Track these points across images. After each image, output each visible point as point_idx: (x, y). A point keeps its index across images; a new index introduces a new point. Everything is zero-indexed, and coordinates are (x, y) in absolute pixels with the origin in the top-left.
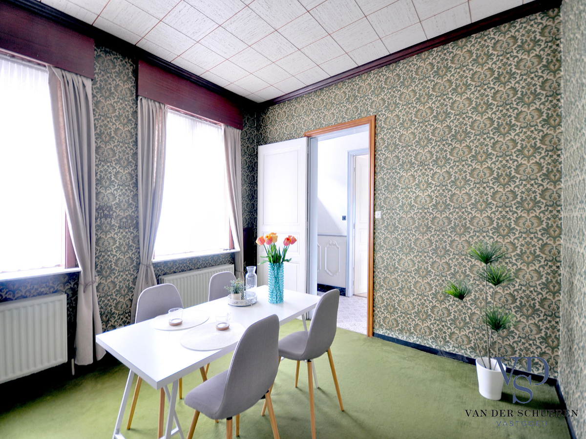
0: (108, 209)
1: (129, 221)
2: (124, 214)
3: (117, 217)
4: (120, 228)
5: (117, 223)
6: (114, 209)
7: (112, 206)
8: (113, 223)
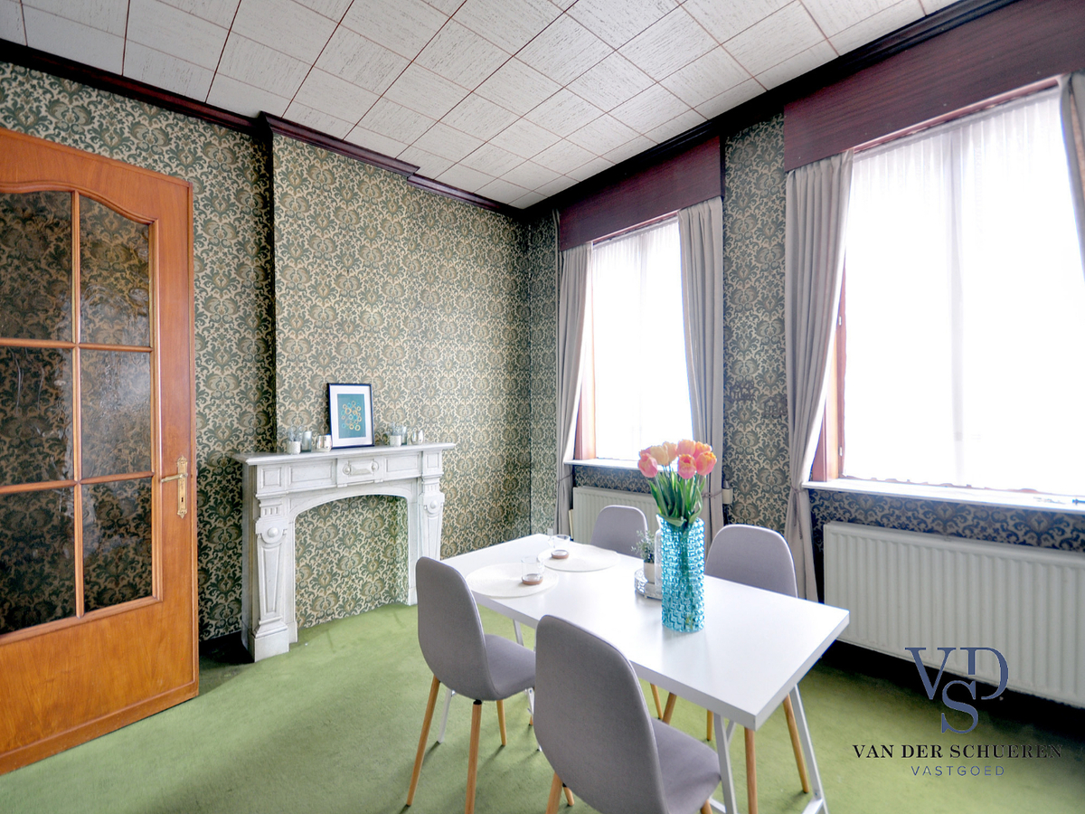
0: (747, 386)
1: (780, 405)
2: (771, 393)
3: (760, 397)
4: (764, 416)
5: (761, 409)
6: (756, 385)
7: (752, 381)
8: (754, 408)
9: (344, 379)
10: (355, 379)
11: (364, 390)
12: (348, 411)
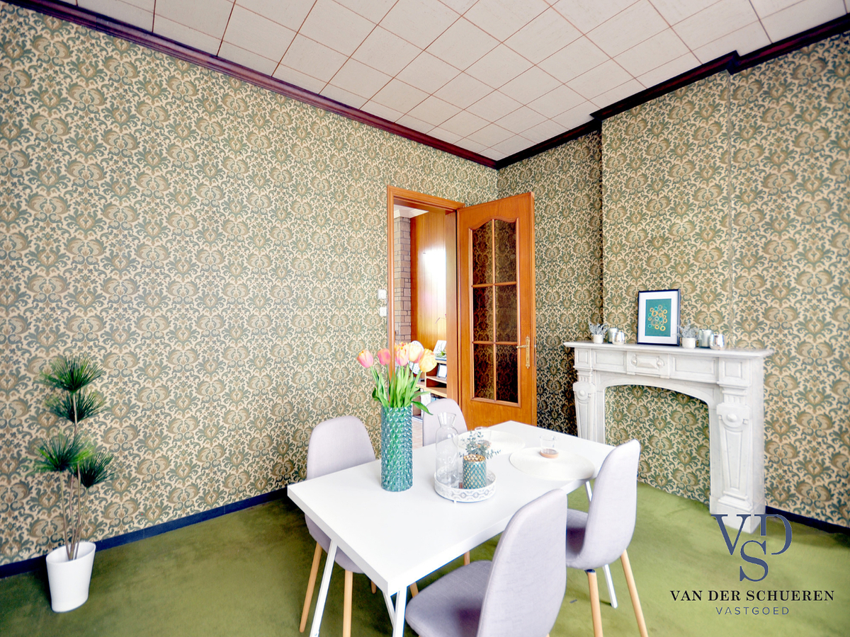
9: (653, 286)
10: (664, 286)
11: (673, 296)
12: (655, 313)
